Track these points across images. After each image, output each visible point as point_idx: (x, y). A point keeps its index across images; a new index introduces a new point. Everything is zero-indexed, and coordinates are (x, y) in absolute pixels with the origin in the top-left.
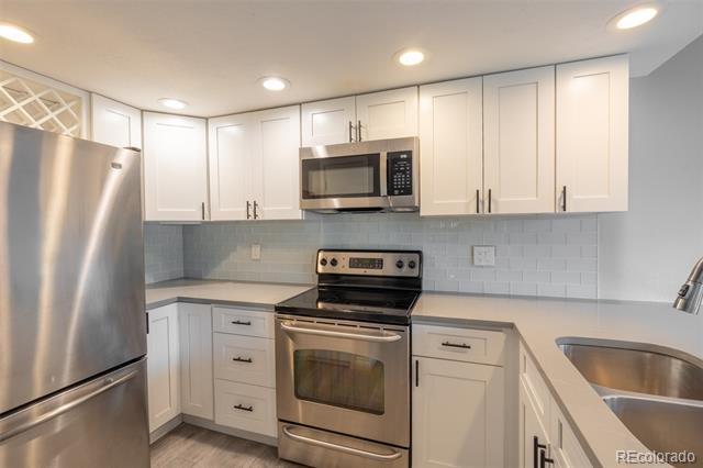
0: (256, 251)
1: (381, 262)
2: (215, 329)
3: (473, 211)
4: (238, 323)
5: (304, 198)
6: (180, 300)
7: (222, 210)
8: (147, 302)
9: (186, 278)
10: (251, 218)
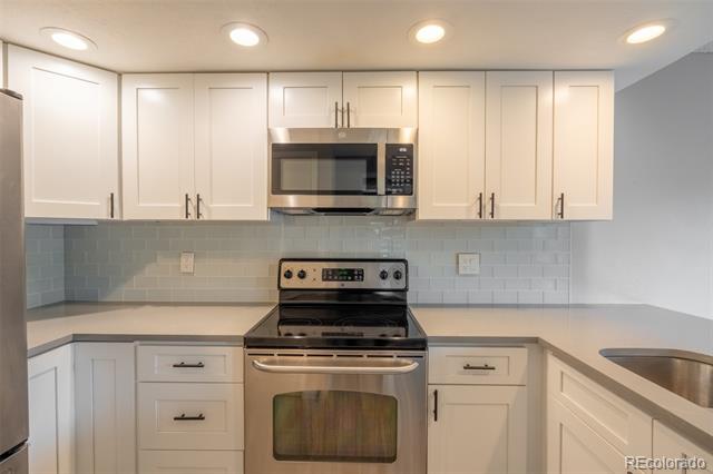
0: (187, 262)
1: (361, 274)
2: (140, 378)
3: (474, 216)
4: (182, 365)
5: (273, 193)
6: (77, 339)
7: (141, 205)
8: (29, 347)
9: (67, 302)
10: (193, 216)
